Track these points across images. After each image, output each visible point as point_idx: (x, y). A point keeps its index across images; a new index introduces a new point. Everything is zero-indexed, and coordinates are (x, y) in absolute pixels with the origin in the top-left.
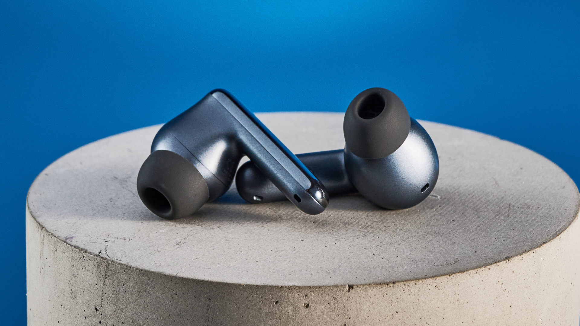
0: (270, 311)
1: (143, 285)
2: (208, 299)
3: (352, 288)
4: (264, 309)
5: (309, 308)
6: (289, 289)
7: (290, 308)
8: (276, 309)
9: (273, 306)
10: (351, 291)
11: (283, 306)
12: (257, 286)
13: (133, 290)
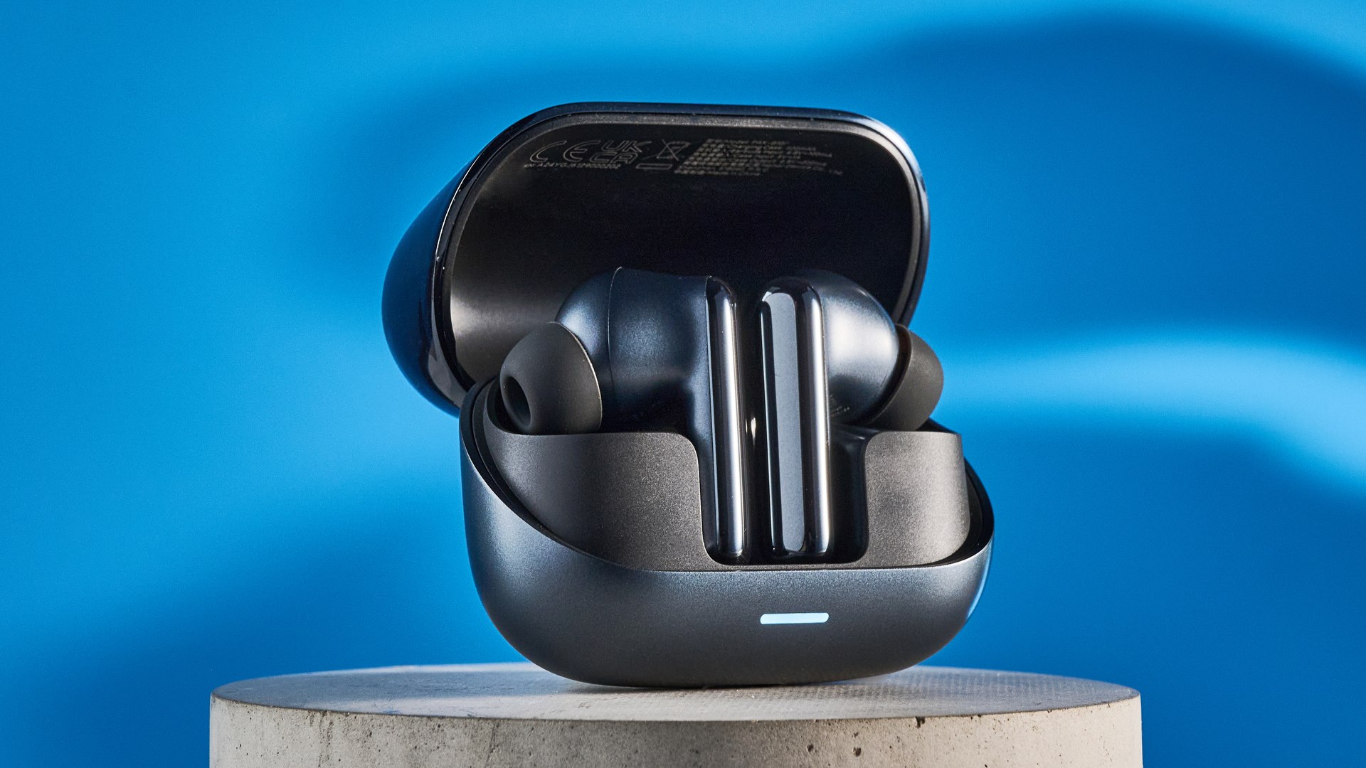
0: (800, 763)
1: (571, 747)
2: (694, 753)
3: (924, 722)
4: (790, 760)
5: (859, 757)
6: (829, 725)
7: (832, 757)
8: (810, 760)
9: (806, 755)
10: (922, 725)
11: (821, 753)
12: (777, 721)
13: (551, 759)
